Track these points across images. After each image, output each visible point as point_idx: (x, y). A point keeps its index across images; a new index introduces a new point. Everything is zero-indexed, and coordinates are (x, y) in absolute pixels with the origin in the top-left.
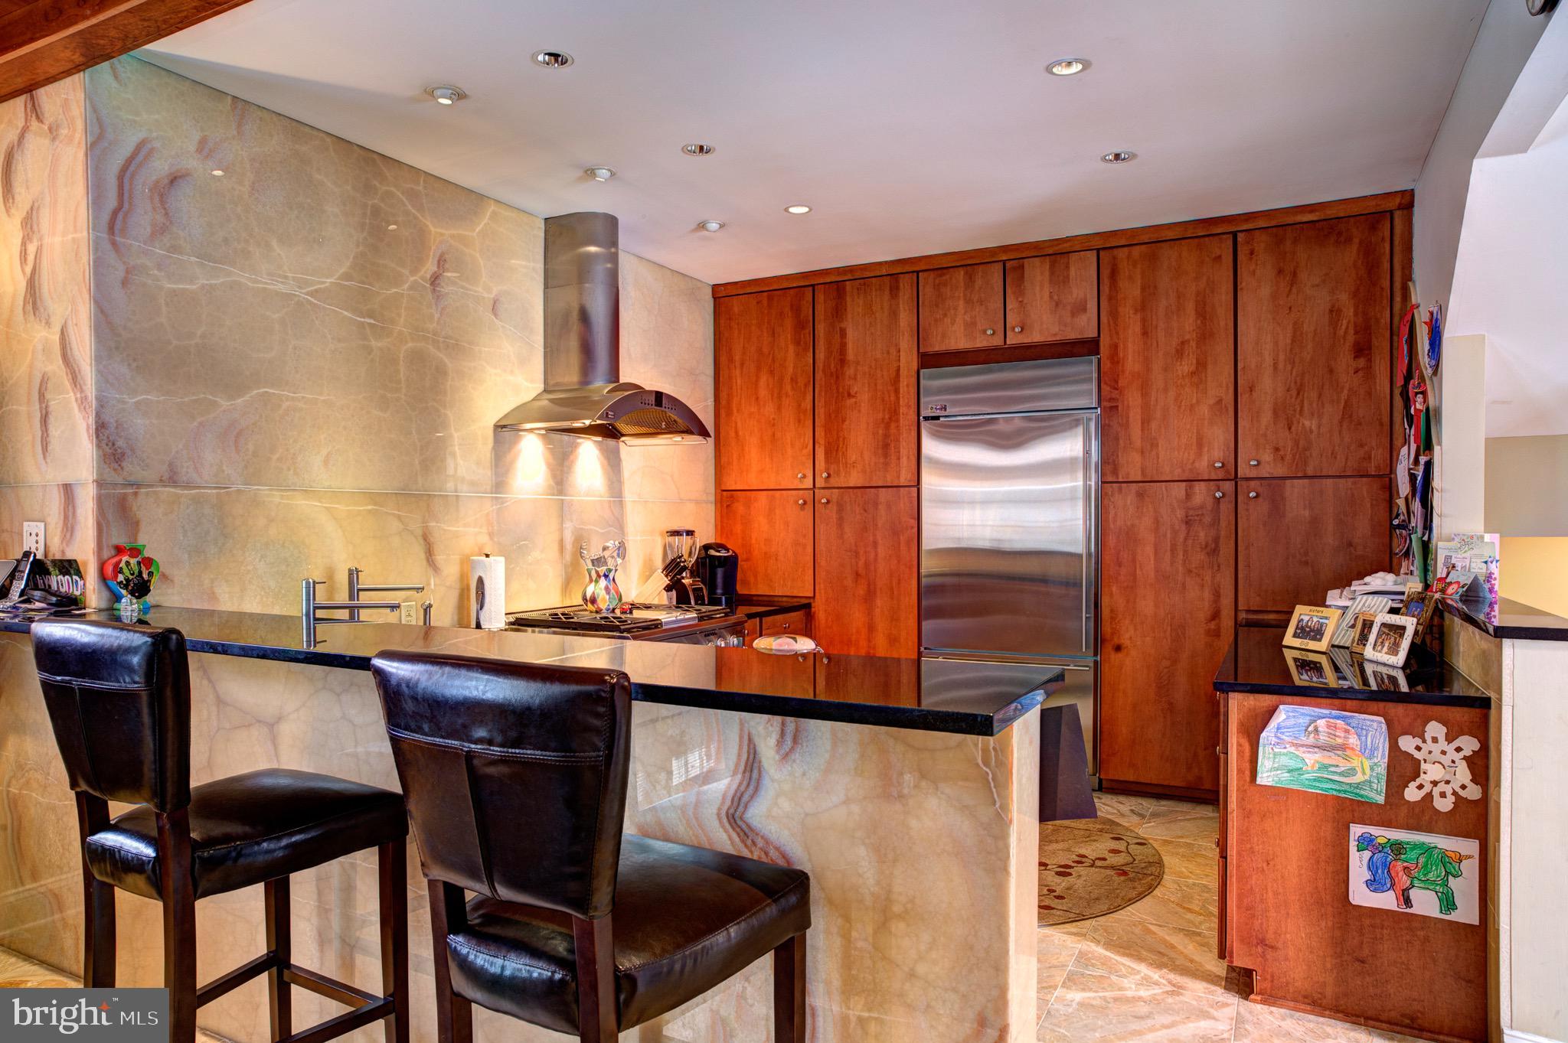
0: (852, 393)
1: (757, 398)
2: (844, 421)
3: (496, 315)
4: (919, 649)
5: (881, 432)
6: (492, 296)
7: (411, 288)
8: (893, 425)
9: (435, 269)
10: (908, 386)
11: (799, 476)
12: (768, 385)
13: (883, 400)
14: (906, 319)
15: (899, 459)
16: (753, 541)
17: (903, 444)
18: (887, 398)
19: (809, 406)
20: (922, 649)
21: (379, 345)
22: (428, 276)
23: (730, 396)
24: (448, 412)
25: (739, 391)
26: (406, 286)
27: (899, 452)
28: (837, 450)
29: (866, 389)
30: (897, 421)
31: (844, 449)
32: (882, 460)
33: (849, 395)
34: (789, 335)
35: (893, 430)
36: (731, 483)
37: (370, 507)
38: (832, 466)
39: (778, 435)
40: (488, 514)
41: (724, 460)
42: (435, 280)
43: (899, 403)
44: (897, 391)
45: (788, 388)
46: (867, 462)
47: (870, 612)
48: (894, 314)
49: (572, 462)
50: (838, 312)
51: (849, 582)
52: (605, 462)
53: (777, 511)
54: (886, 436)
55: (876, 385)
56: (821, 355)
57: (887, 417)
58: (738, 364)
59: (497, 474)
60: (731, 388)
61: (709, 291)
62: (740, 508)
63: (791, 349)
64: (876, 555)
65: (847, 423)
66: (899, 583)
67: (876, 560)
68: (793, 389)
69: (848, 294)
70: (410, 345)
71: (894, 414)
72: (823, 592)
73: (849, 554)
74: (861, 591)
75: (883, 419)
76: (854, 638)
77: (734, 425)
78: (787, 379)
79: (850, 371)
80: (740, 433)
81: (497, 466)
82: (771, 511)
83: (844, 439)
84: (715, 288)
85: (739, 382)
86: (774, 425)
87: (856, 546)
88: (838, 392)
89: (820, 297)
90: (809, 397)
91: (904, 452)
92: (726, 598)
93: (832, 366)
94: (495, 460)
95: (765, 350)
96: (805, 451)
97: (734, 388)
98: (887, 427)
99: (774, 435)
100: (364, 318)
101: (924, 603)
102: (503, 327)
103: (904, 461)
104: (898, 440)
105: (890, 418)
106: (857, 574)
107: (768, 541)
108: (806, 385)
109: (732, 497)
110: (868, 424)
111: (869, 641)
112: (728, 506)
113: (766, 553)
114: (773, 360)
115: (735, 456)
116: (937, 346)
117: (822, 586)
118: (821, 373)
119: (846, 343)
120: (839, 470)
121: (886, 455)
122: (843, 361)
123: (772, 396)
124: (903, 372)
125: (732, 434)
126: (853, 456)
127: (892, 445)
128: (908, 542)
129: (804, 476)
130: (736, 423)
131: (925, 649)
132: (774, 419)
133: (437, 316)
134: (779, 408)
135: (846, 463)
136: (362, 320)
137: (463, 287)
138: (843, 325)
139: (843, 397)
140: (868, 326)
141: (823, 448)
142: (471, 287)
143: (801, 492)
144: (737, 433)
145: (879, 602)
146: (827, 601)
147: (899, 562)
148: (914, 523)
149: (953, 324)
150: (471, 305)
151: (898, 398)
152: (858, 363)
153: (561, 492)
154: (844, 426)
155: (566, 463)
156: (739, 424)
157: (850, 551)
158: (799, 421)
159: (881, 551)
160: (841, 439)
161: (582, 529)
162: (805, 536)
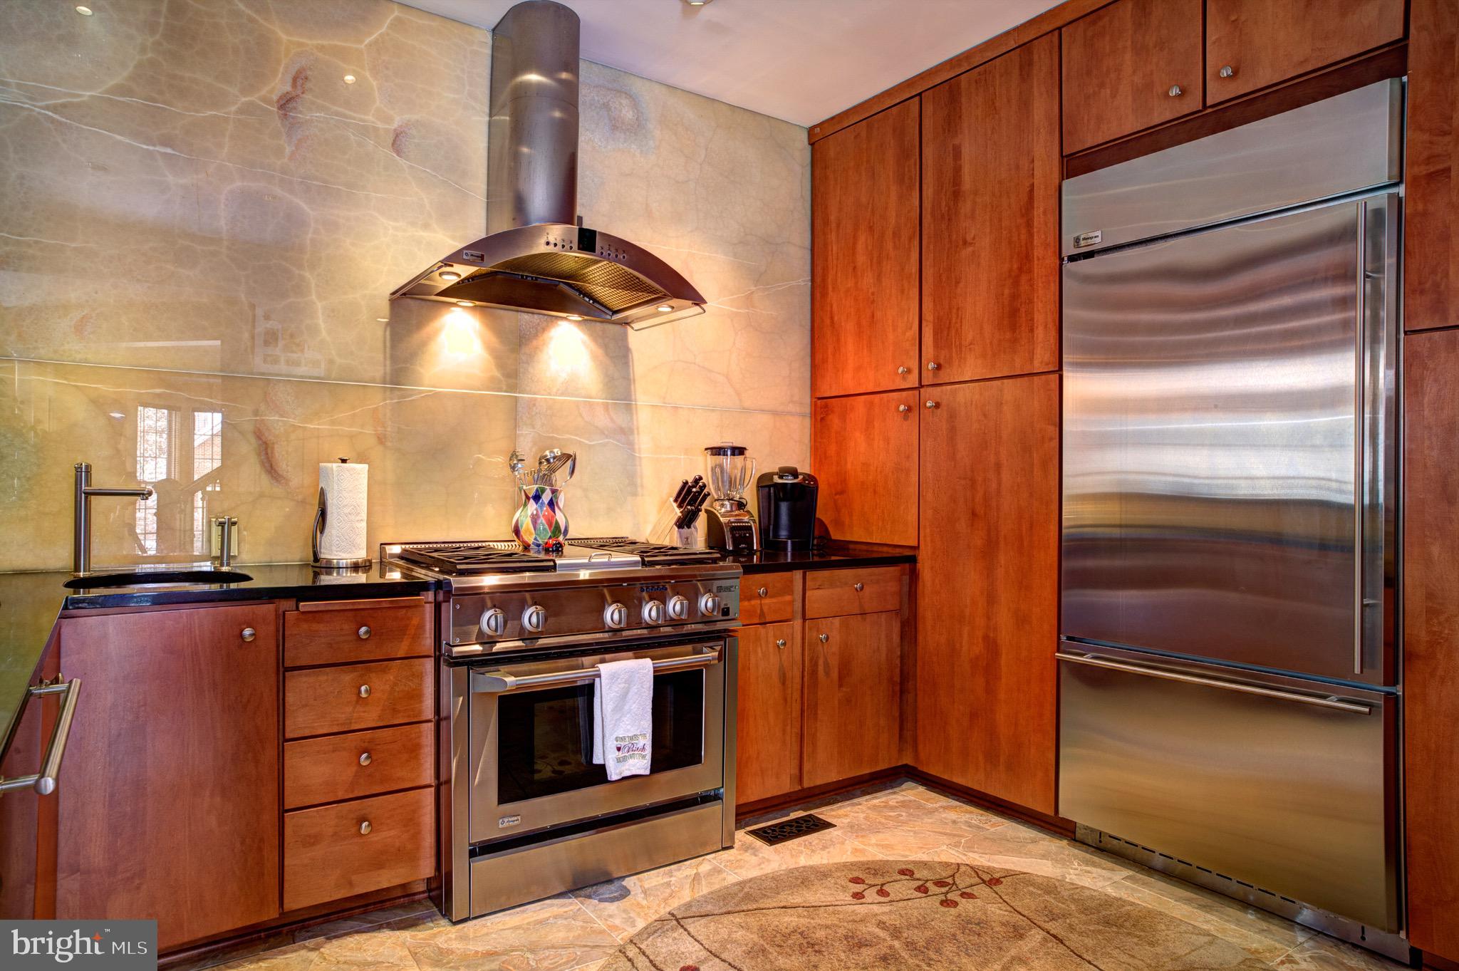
0: (969, 239)
1: (855, 268)
2: (958, 283)
3: (399, 152)
4: (1059, 638)
5: (1007, 291)
6: (393, 128)
7: (241, 111)
8: (1024, 278)
9: (288, 88)
10: (1045, 213)
11: (901, 370)
12: (867, 247)
13: (1010, 242)
14: (1042, 108)
15: (1032, 330)
16: (849, 466)
17: (1038, 305)
18: (1015, 238)
19: (915, 269)
20: (1063, 638)
21: (182, 181)
22: (275, 98)
23: (825, 269)
24: (307, 275)
25: (835, 262)
26: (233, 108)
27: (1032, 319)
28: (949, 328)
29: (988, 230)
30: (1030, 271)
31: (958, 325)
32: (1008, 335)
33: (965, 242)
34: (891, 174)
35: (1024, 287)
36: (829, 388)
37: (158, 391)
38: (943, 352)
39: (878, 314)
40: (376, 409)
41: (819, 357)
42: (286, 103)
43: (1032, 242)
44: (1029, 225)
45: (889, 245)
46: (988, 341)
47: (989, 572)
48: (1025, 105)
49: (536, 348)
50: (951, 123)
51: (962, 526)
52: (600, 352)
53: (876, 424)
54: (1014, 297)
55: (1000, 220)
56: (929, 192)
57: (1015, 266)
58: (834, 225)
59: (394, 359)
60: (827, 260)
61: (804, 137)
62: (835, 421)
63: (894, 191)
64: (999, 484)
65: (961, 285)
66: (1031, 527)
67: (999, 492)
68: (895, 247)
69: (963, 94)
70: (238, 184)
71: (1025, 258)
72: (929, 539)
73: (963, 482)
74: (978, 541)
75: (1010, 270)
76: (967, 612)
77: (829, 309)
78: (889, 233)
79: (965, 207)
80: (836, 318)
81: (393, 347)
82: (869, 423)
83: (958, 309)
84: (811, 131)
85: (835, 248)
86: (873, 302)
87: (973, 471)
88: (950, 242)
89: (928, 109)
90: (915, 255)
91: (1039, 318)
92: (792, 543)
93: (944, 204)
94: (392, 340)
95: (864, 200)
96: (909, 334)
97: (830, 257)
98: (1016, 283)
99: (873, 316)
100: (154, 145)
101: (1064, 564)
102: (411, 167)
103: (1040, 333)
104: (1031, 301)
105: (1020, 269)
106: (974, 514)
107: (866, 465)
108: (910, 239)
109: (826, 406)
110: (989, 282)
111: (989, 618)
112: (822, 419)
113: (863, 483)
114: (873, 212)
115: (830, 351)
116: (1090, 138)
117: (928, 530)
118: (929, 216)
119: (960, 166)
120: (951, 358)
121: (1014, 327)
122: (957, 195)
123: (871, 261)
124: (1039, 193)
125: (828, 321)
126: (969, 334)
127: (1023, 310)
128: (1045, 464)
129: (909, 371)
130: (832, 307)
131: (1069, 638)
132: (873, 294)
133: (288, 150)
134: (879, 277)
135: (960, 344)
136: (151, 148)
137: (337, 114)
138: (956, 142)
139: (957, 247)
140: (989, 132)
141: (931, 326)
142: (355, 115)
143: (904, 394)
144: (832, 318)
145: (1002, 559)
146: (933, 553)
147: (1031, 495)
148: (1053, 431)
149: (1114, 96)
150: (352, 137)
151: (1031, 235)
152: (976, 193)
153: (513, 388)
154: (959, 291)
155: (526, 350)
156: (835, 307)
157: (965, 479)
158: (902, 292)
159: (1006, 476)
160: (954, 311)
161: (552, 438)
162: (908, 457)
